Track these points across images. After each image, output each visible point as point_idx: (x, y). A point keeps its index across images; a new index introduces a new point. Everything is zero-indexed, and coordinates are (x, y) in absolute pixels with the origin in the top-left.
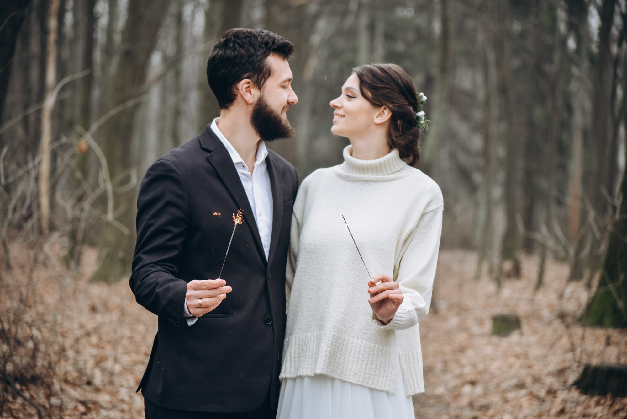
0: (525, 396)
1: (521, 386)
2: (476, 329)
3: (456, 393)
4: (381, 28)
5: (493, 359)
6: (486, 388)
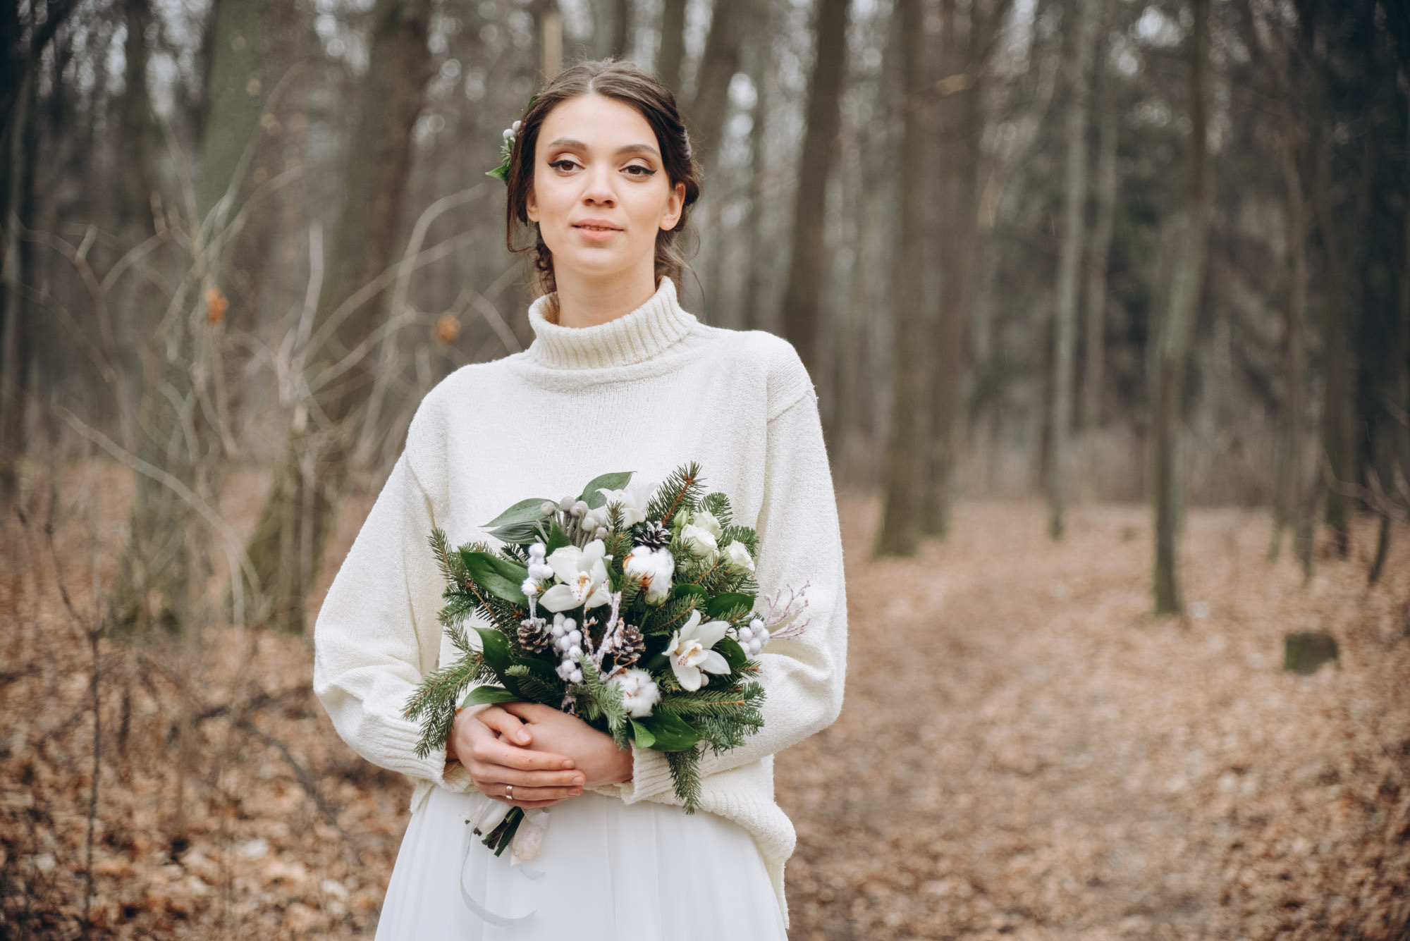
0: (1337, 799)
1: (1330, 777)
2: (1257, 658)
3: (1206, 791)
4: (1110, 137)
5: (1283, 720)
6: (1264, 780)
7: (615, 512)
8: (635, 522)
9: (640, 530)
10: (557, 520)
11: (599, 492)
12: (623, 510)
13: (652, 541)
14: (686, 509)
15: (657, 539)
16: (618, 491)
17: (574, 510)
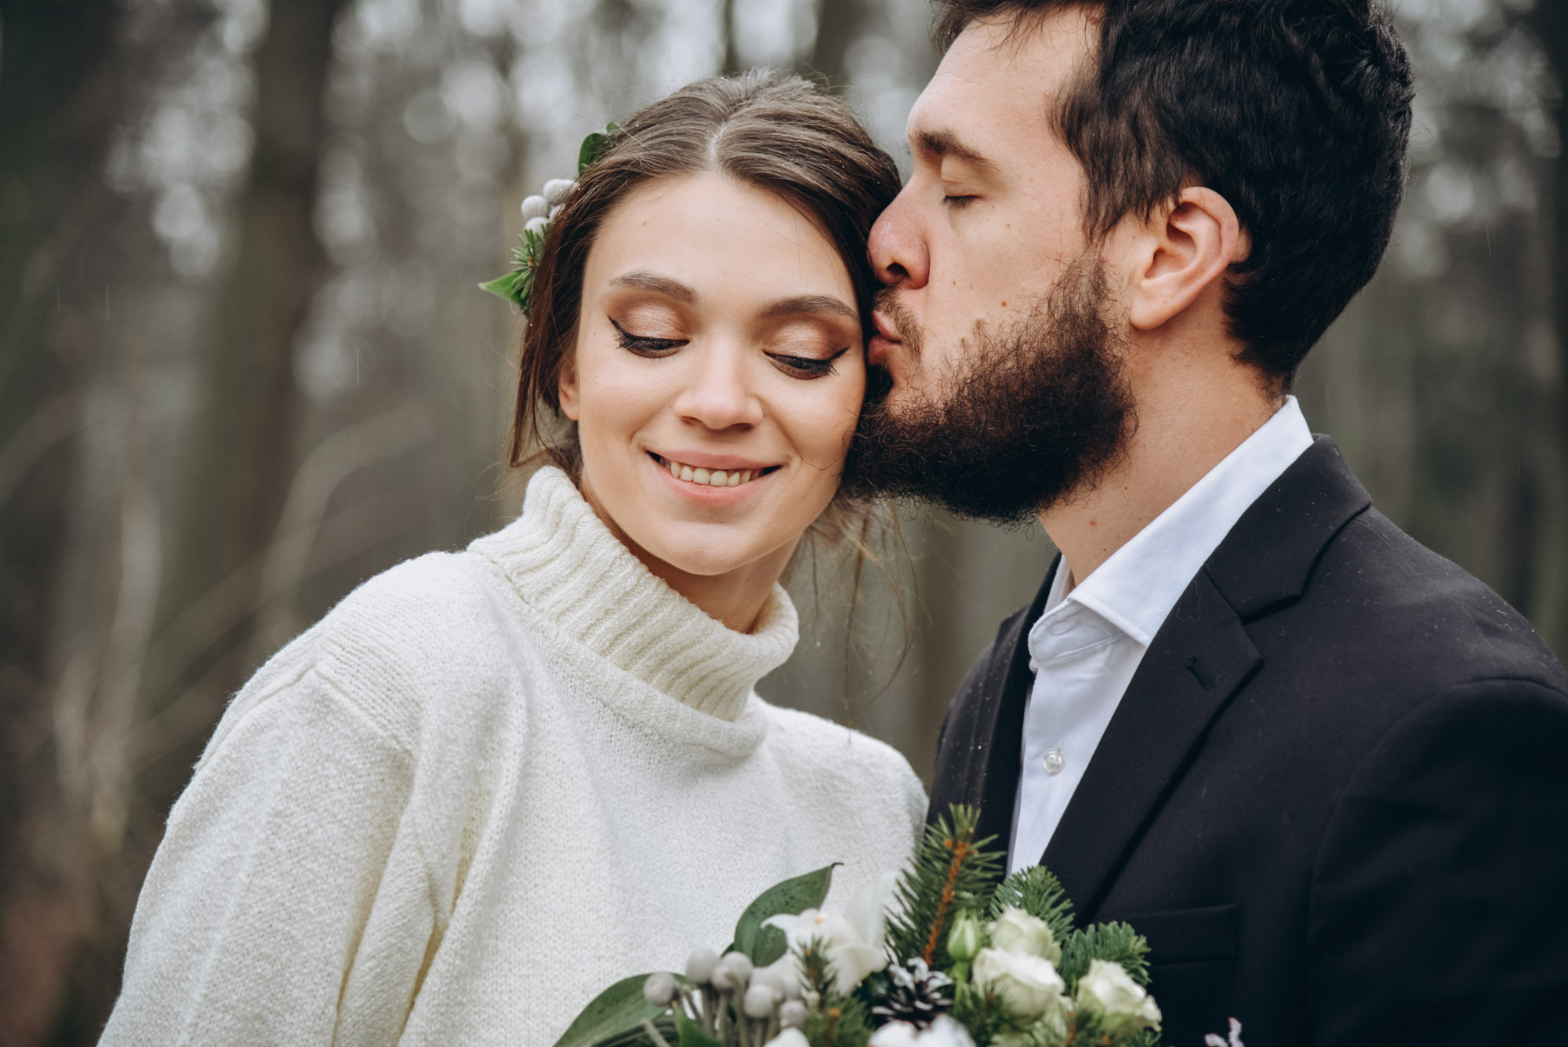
7: (814, 963)
8: (866, 973)
9: (881, 990)
10: (691, 1015)
11: (770, 927)
12: (830, 954)
13: (915, 1008)
14: (968, 917)
15: (925, 999)
16: (809, 915)
17: (719, 978)
